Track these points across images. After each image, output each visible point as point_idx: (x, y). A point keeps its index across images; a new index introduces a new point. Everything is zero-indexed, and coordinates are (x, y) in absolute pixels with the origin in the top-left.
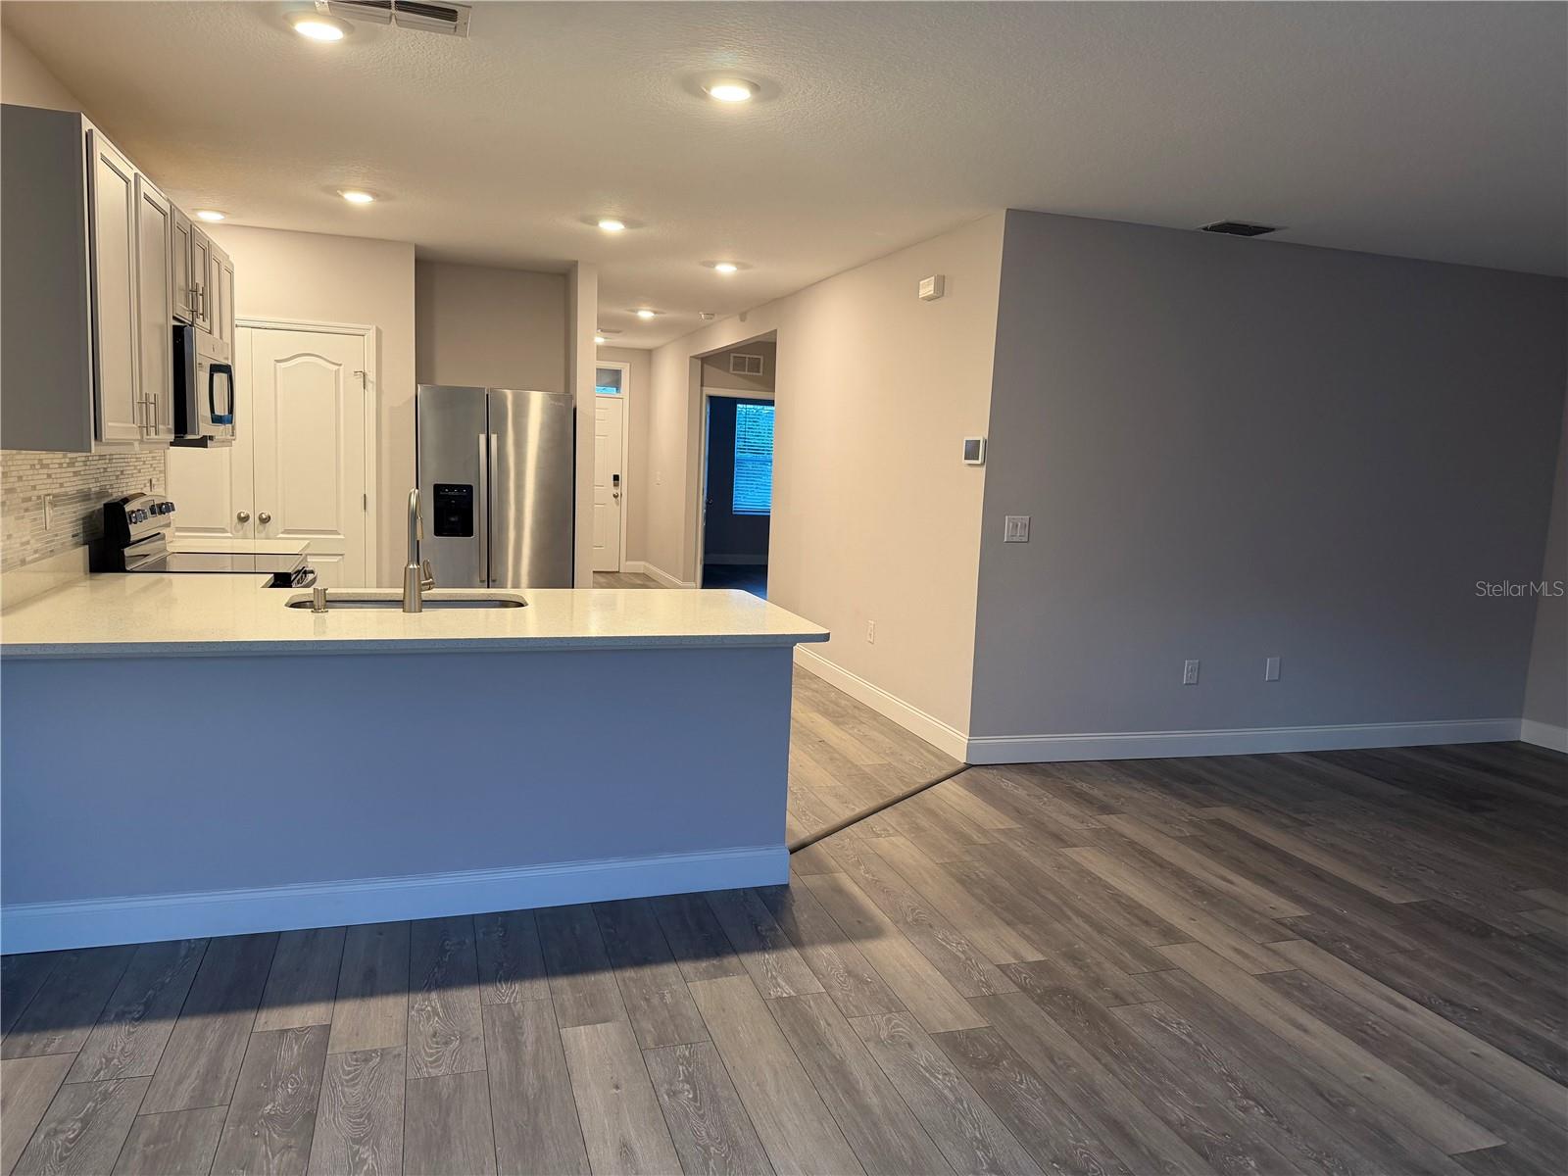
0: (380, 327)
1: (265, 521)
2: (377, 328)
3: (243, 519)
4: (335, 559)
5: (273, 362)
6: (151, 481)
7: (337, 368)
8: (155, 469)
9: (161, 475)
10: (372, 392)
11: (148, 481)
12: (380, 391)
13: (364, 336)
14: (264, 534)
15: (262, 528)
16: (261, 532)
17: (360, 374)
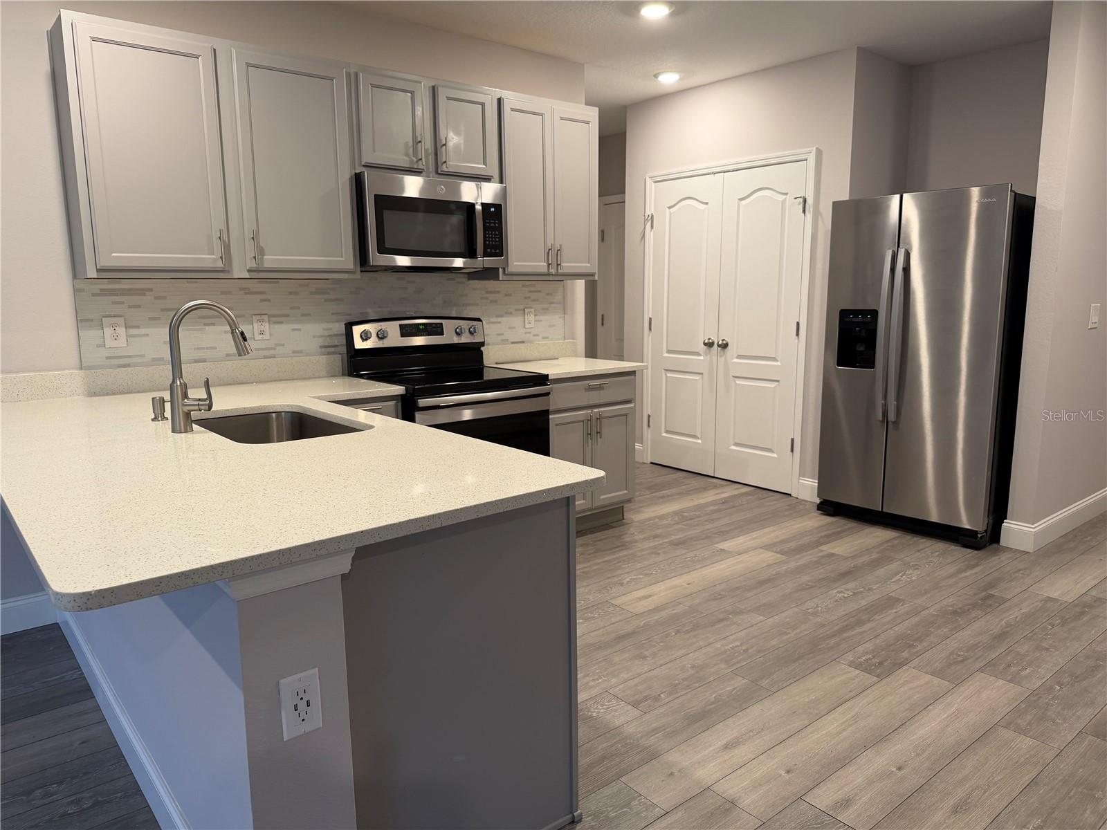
0: (820, 148)
1: (724, 346)
2: (817, 148)
3: (709, 345)
4: (772, 385)
5: (737, 200)
6: (524, 310)
7: (785, 197)
8: (537, 300)
9: (554, 305)
10: (809, 215)
11: (516, 310)
12: (817, 214)
13: (806, 160)
14: (723, 358)
15: (722, 353)
16: (721, 357)
17: (801, 200)
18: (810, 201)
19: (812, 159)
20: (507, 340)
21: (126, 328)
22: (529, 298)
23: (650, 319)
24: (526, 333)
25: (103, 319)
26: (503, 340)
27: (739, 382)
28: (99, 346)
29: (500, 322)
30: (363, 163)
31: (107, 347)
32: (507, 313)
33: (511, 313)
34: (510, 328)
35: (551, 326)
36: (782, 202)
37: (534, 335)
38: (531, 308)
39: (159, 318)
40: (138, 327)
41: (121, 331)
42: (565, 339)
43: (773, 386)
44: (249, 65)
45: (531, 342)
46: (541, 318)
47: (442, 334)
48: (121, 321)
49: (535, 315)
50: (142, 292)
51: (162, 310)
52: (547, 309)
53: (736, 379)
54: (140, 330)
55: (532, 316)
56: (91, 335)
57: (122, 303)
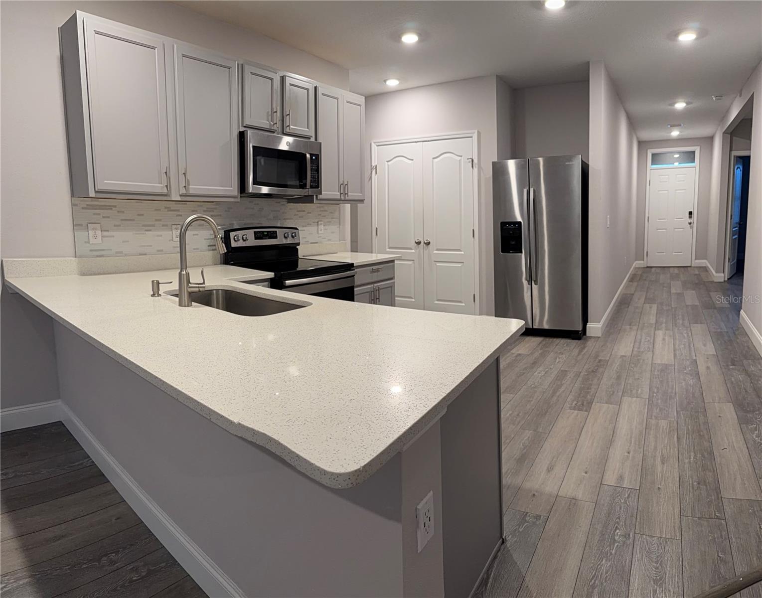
0: (480, 131)
1: (428, 244)
2: (478, 131)
3: (419, 243)
5: (431, 159)
6: (318, 222)
7: (460, 158)
8: (324, 216)
9: (334, 220)
10: (476, 170)
11: (314, 222)
12: (480, 168)
13: (472, 137)
14: (427, 250)
15: (426, 248)
16: (426, 250)
17: (471, 160)
18: (476, 161)
19: (475, 136)
20: (308, 241)
21: (101, 231)
22: (320, 215)
23: (377, 228)
24: (319, 237)
25: (89, 225)
26: (306, 242)
27: (438, 264)
28: (85, 242)
29: (304, 230)
30: (244, 125)
31: (91, 243)
32: (308, 224)
33: (311, 224)
34: (310, 234)
35: (332, 233)
36: (459, 160)
37: (323, 239)
38: (321, 221)
39: (120, 225)
40: (108, 231)
41: (99, 233)
42: (340, 241)
43: (460, 265)
44: (184, 56)
45: (321, 243)
46: (327, 227)
47: (276, 237)
48: (98, 226)
49: (324, 226)
50: (110, 208)
51: (122, 220)
52: (330, 222)
53: (437, 263)
54: (110, 233)
55: (323, 226)
56: (81, 235)
57: (99, 214)
